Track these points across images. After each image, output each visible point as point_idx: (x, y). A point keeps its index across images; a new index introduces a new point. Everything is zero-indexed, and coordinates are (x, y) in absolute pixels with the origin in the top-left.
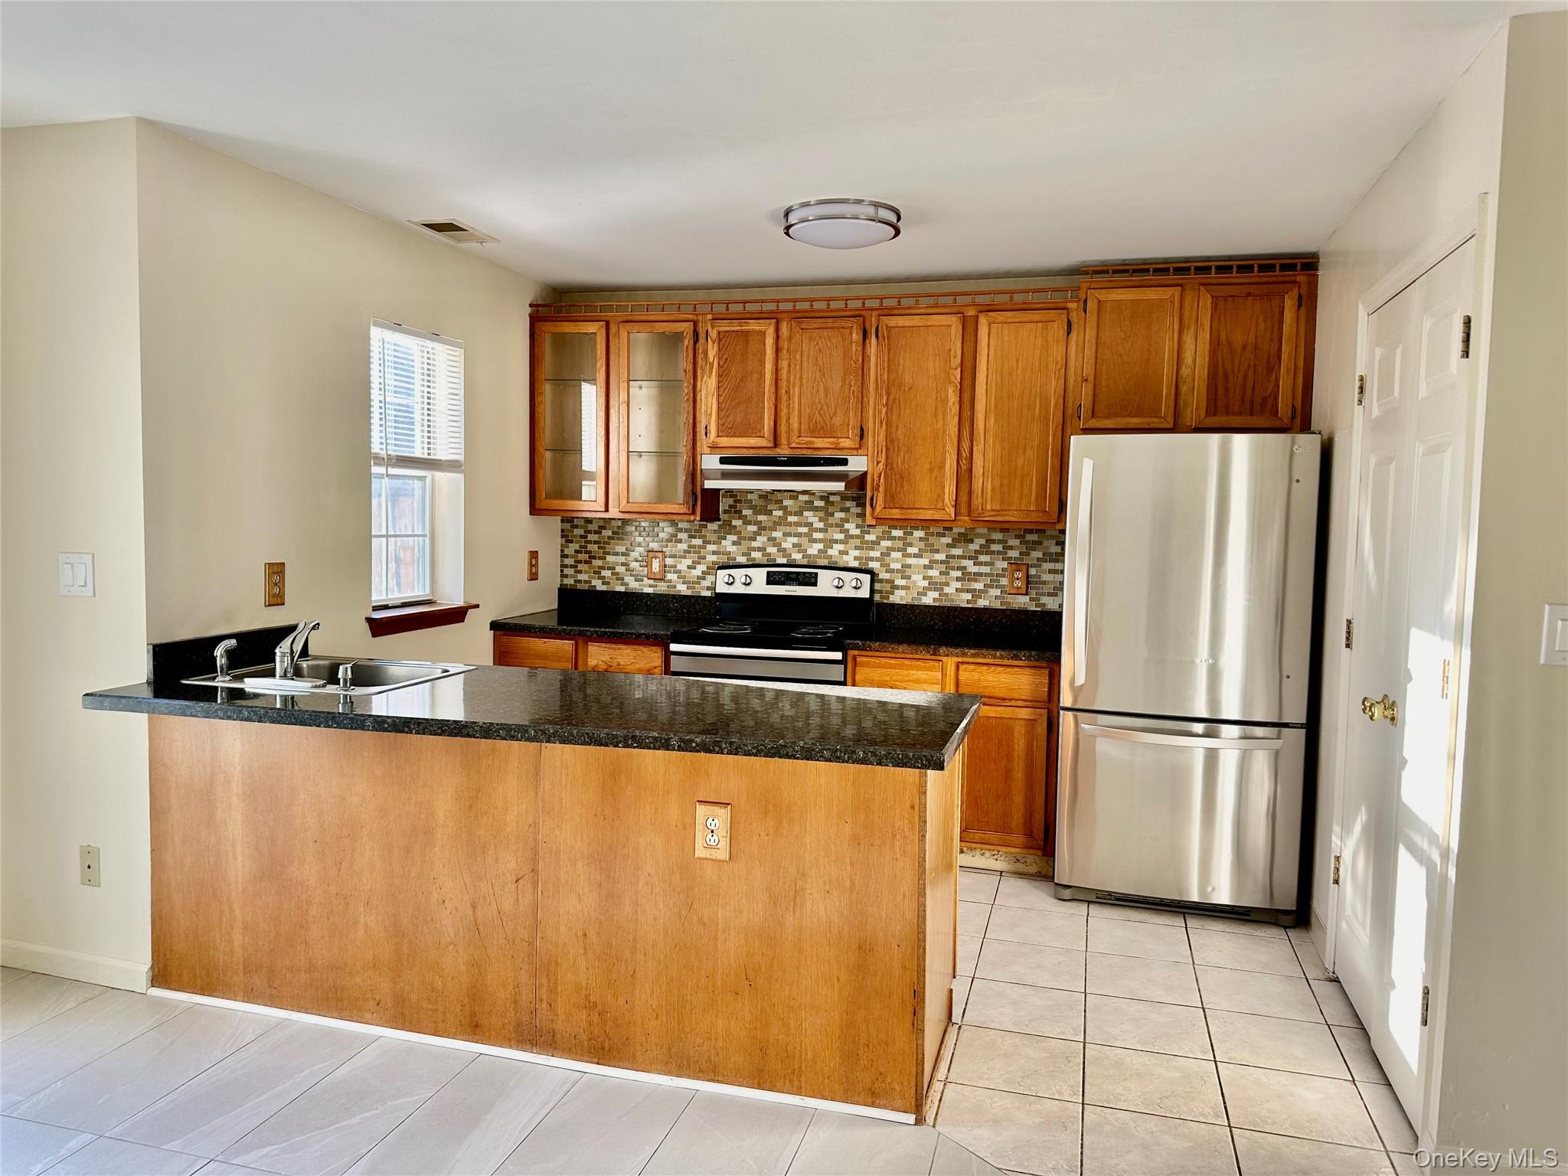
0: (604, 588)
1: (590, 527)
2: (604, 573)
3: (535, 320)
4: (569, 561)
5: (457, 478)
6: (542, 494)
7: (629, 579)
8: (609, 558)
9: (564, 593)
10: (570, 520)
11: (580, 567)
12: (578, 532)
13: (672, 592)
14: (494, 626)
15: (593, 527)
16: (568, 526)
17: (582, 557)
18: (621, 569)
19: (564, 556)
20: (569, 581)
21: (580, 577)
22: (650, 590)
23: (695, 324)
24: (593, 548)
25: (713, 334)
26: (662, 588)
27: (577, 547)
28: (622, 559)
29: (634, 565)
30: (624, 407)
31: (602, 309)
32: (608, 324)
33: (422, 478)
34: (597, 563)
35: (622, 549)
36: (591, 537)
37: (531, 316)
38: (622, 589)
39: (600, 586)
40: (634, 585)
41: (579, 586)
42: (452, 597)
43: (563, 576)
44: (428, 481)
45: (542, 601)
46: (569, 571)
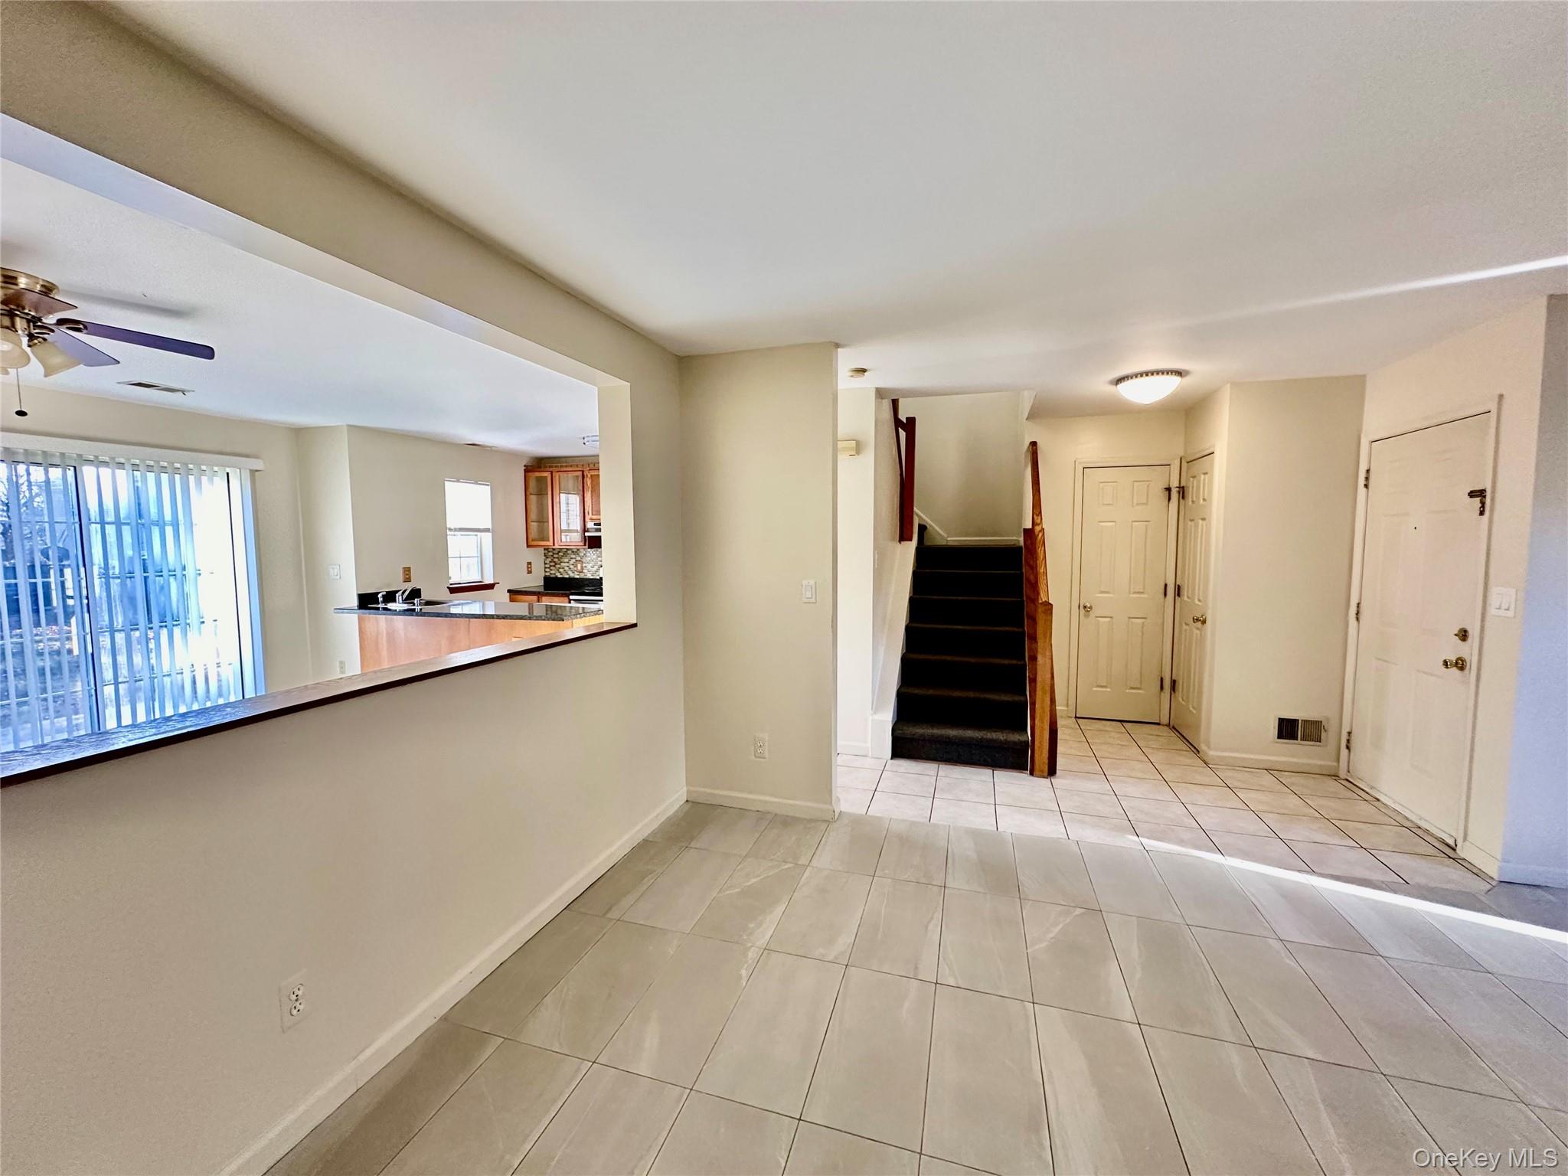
0: (561, 576)
1: (554, 552)
2: (561, 570)
3: (526, 471)
4: (547, 566)
5: (489, 535)
6: (530, 540)
7: (570, 572)
8: (562, 564)
9: (547, 579)
10: (547, 549)
11: (552, 568)
12: (550, 554)
13: (585, 577)
14: (509, 591)
15: (556, 552)
16: (546, 552)
17: (552, 564)
18: (566, 568)
19: (545, 564)
20: (548, 574)
21: (552, 572)
22: (578, 577)
23: (583, 471)
24: (556, 560)
25: (589, 476)
26: (582, 576)
27: (550, 560)
28: (567, 564)
29: (572, 567)
30: (558, 505)
31: (550, 467)
32: (552, 472)
33: (476, 535)
34: (558, 566)
35: (567, 560)
36: (555, 556)
37: (525, 470)
38: (567, 576)
39: (559, 576)
40: (572, 575)
41: (552, 576)
42: (489, 581)
43: (546, 572)
44: (479, 537)
45: (536, 581)
46: (547, 570)
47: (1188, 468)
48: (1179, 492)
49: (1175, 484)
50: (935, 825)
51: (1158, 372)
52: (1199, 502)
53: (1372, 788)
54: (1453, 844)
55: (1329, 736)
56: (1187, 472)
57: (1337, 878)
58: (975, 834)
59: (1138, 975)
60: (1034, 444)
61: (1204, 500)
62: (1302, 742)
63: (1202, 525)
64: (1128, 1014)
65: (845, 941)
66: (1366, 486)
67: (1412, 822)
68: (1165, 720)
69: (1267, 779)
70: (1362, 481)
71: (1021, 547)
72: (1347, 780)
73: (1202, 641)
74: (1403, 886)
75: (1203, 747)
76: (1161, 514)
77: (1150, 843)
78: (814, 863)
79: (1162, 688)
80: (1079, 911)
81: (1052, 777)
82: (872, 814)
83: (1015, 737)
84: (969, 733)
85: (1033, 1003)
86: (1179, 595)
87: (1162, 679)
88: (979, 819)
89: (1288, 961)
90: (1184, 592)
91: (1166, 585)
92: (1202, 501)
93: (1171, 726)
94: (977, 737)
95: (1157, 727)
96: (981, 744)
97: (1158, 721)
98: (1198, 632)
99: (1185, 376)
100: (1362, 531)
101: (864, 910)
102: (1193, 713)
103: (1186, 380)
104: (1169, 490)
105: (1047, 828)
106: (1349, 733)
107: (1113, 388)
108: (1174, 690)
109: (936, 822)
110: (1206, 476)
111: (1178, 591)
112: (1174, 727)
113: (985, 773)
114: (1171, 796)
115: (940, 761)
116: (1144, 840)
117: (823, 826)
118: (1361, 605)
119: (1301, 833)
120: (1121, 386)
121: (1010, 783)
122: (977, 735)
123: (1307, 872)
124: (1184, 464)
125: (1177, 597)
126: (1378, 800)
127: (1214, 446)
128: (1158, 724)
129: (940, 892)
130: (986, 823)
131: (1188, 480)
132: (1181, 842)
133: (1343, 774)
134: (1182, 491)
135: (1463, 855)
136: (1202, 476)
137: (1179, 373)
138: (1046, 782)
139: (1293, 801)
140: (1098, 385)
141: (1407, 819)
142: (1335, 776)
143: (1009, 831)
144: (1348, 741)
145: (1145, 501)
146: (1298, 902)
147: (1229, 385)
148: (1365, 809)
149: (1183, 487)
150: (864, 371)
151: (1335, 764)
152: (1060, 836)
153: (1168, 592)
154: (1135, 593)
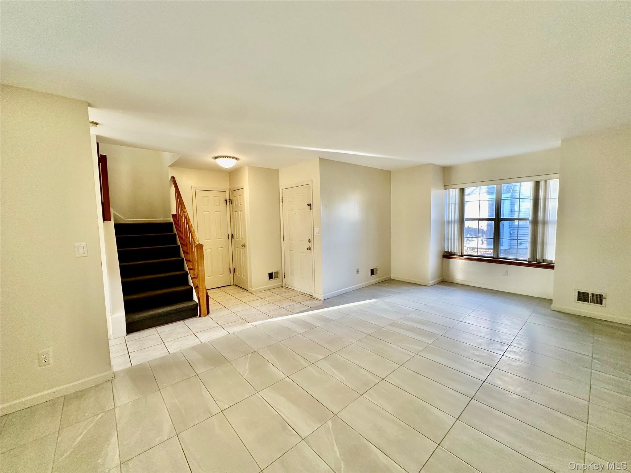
47: (232, 194)
48: (230, 202)
49: (228, 199)
50: (173, 353)
51: (227, 157)
52: (238, 205)
53: (292, 287)
54: (312, 295)
55: (280, 276)
56: (232, 195)
57: (299, 313)
58: (194, 348)
59: (278, 364)
60: (173, 178)
61: (240, 204)
62: (275, 279)
63: (241, 213)
64: (284, 376)
65: (167, 427)
66: (282, 202)
67: (303, 293)
68: (232, 283)
69: (269, 293)
70: (281, 201)
71: (172, 223)
72: (285, 287)
73: (245, 253)
74: (311, 309)
75: (249, 288)
76: (225, 209)
77: (254, 324)
78: (118, 404)
79: (230, 272)
80: (250, 355)
81: (208, 315)
82: (135, 364)
83: (190, 304)
84: (168, 309)
85: (258, 392)
86: (233, 238)
87: (230, 269)
88: (192, 342)
89: (304, 338)
90: (235, 237)
91: (228, 235)
92: (239, 205)
93: (235, 284)
94: (174, 309)
95: (230, 286)
96: (177, 312)
97: (230, 284)
98: (243, 250)
99: (238, 160)
100: (282, 214)
101: (166, 407)
102: (244, 278)
103: (238, 161)
104: (226, 200)
105: (219, 334)
106: (285, 273)
107: (213, 160)
108: (234, 272)
109: (173, 352)
110: (241, 197)
111: (233, 237)
112: (236, 285)
113: (180, 323)
114: (249, 307)
115: (156, 326)
116: (252, 323)
117: (110, 384)
118: (284, 236)
119: (286, 304)
120: (217, 160)
121: (194, 323)
122: (174, 308)
123: (293, 314)
124: (231, 192)
125: (232, 239)
126: (294, 290)
127: (243, 186)
128: (230, 285)
129: (196, 377)
130: (195, 342)
131: (232, 197)
132: (262, 319)
133: (284, 286)
134: (231, 201)
135: (315, 297)
136: (239, 196)
137: (236, 159)
138: (207, 317)
139: (278, 297)
140: (208, 159)
141: (301, 292)
142: (282, 287)
143: (207, 341)
144: (284, 275)
145: (219, 204)
146: (297, 322)
147: (247, 166)
148: (293, 293)
149: (231, 200)
150: (97, 124)
151: (282, 283)
152: (226, 334)
153: (229, 238)
154: (219, 239)
